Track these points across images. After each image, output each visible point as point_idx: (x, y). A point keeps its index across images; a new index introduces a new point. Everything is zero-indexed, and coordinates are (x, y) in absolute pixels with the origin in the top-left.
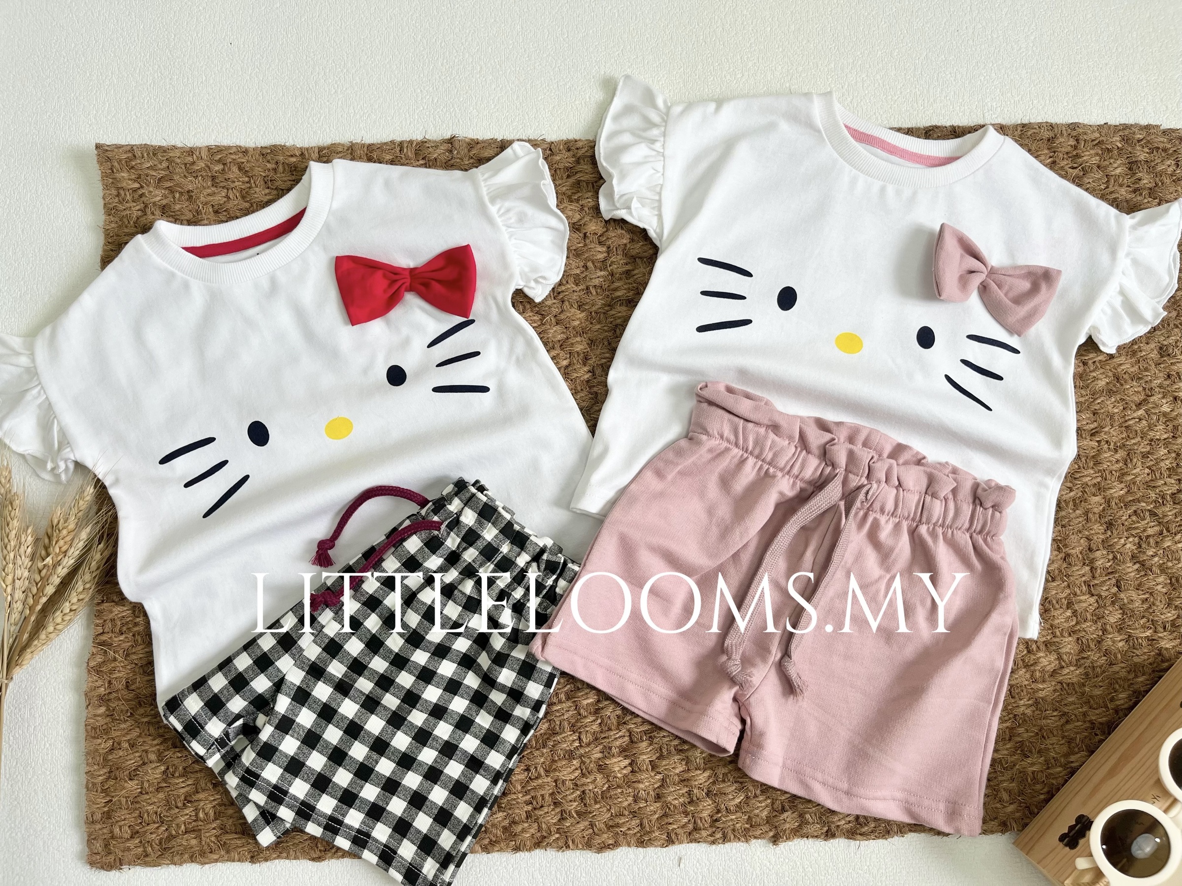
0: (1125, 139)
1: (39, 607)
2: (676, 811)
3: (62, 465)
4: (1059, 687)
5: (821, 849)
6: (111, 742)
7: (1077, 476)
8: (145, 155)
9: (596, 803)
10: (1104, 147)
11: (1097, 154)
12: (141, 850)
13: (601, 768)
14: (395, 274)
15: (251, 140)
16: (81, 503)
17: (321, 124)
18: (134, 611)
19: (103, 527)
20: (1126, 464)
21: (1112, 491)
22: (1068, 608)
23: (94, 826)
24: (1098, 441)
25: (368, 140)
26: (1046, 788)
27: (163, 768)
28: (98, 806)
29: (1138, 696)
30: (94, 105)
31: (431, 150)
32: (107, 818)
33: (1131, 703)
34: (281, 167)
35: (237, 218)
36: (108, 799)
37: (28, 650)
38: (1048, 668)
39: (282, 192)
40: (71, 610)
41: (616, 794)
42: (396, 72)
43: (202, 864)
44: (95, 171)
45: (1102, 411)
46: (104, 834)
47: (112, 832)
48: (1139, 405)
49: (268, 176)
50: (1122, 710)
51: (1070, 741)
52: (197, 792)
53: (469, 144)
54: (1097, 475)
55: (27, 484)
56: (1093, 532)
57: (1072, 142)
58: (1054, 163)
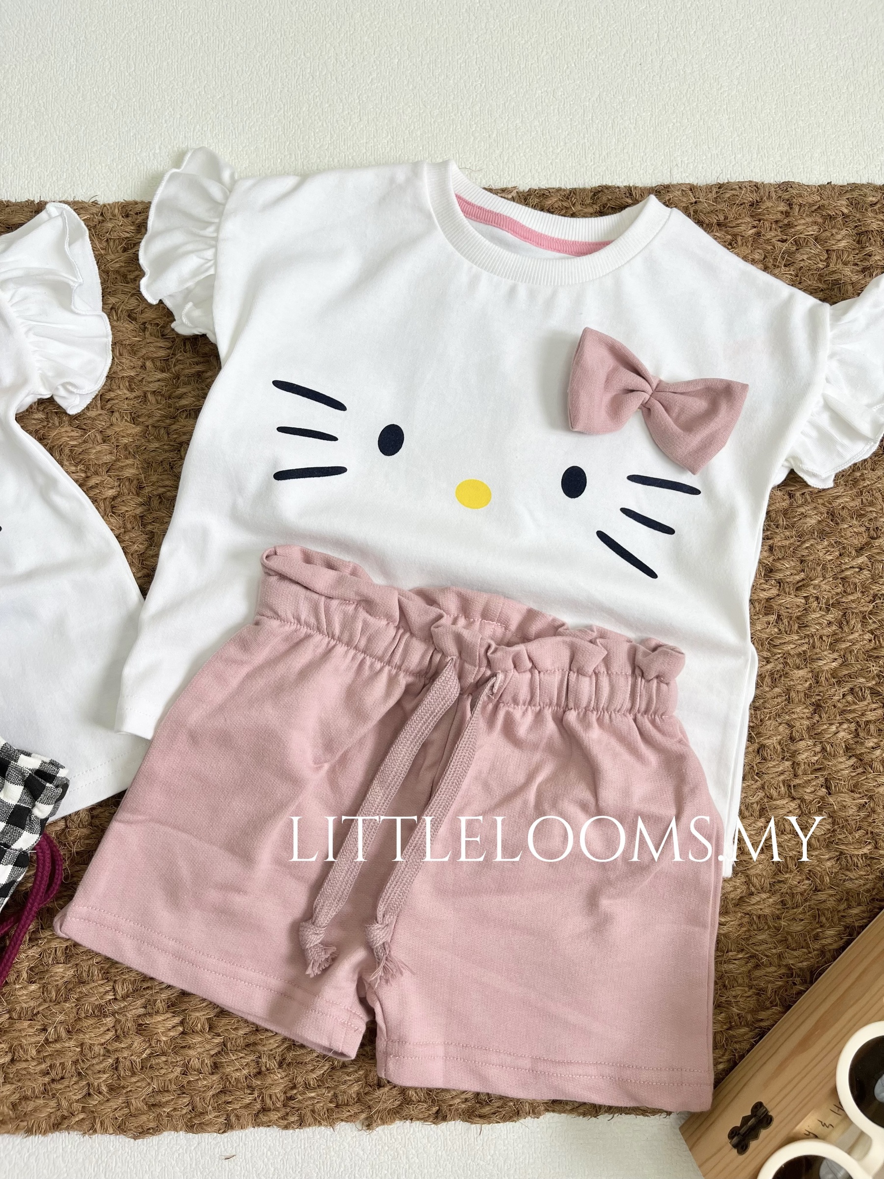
0: (854, 203)
5: (432, 1133)
7: (778, 642)
9: (134, 1074)
10: (824, 213)
11: (815, 223)
13: (141, 1029)
20: (841, 627)
21: (821, 663)
22: (760, 816)
24: (805, 597)
26: (727, 1054)
29: (851, 933)
33: (841, 943)
38: (732, 896)
41: (158, 1064)
45: (811, 558)
48: (860, 550)
50: (830, 951)
51: (760, 992)
56: (794, 716)
57: (783, 207)
58: (758, 234)
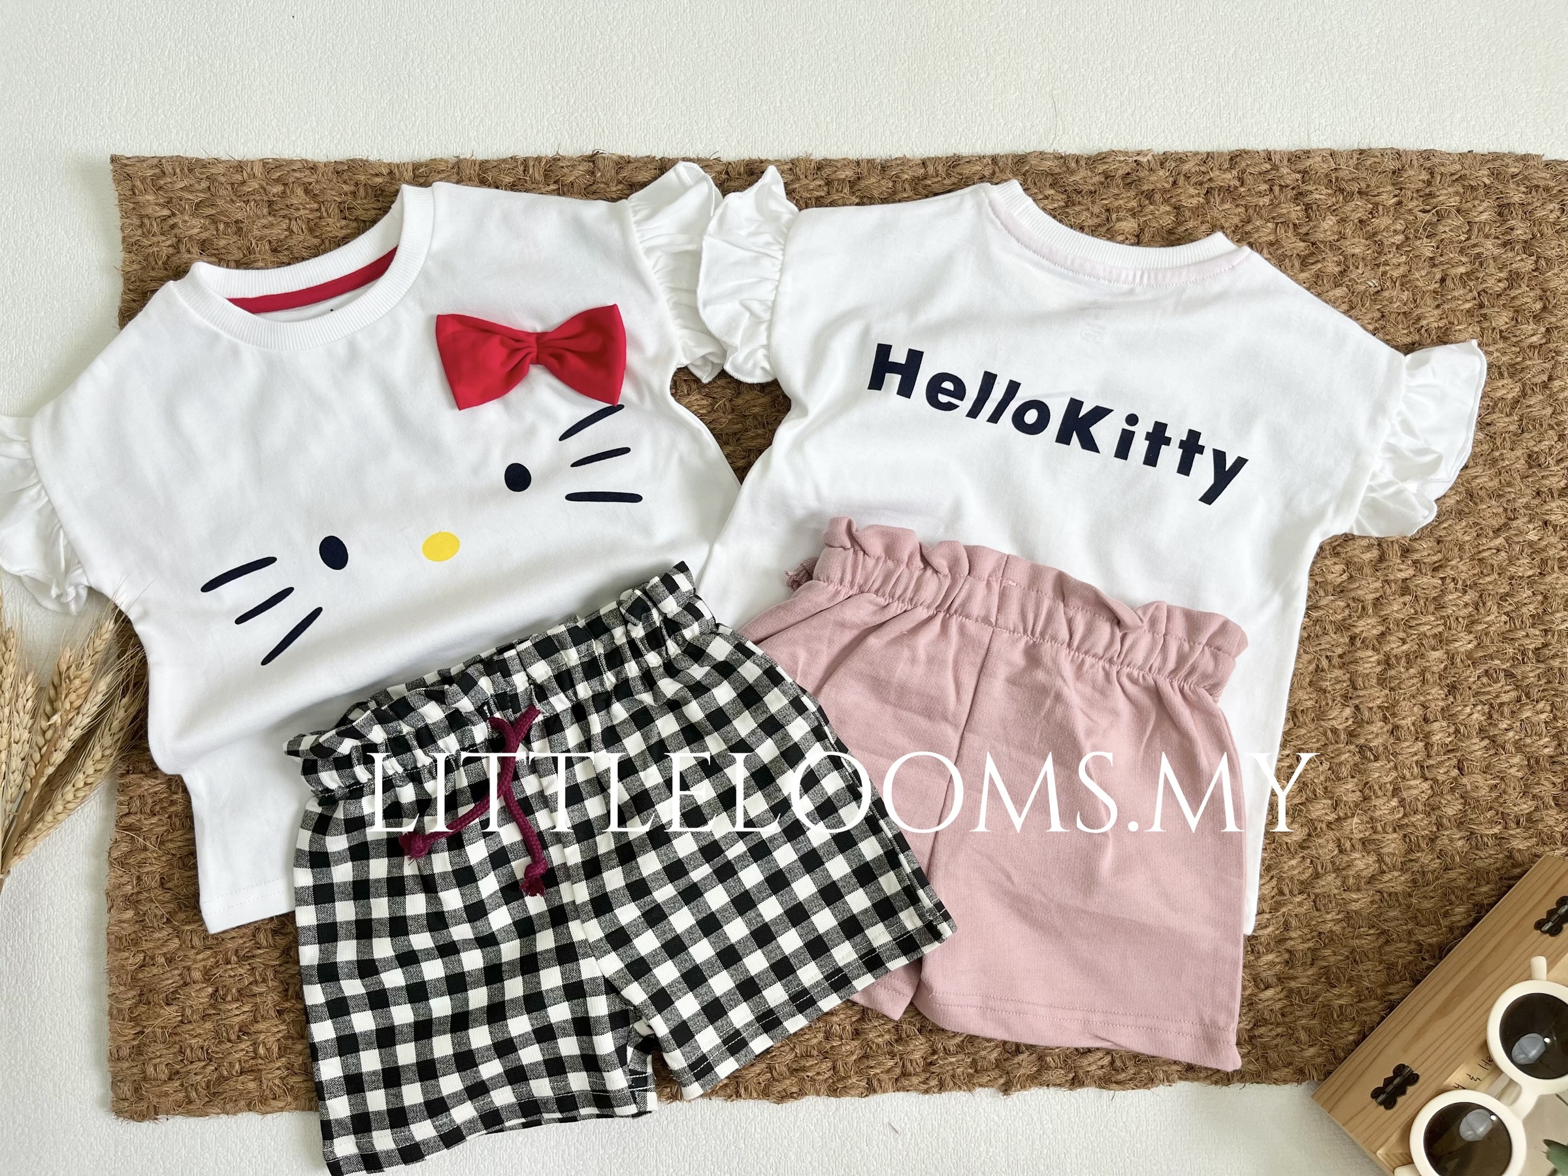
0: (1493, 173)
1: (43, 780)
2: (880, 1051)
3: (71, 592)
4: (1377, 897)
5: (1065, 1099)
6: (141, 956)
7: (1413, 623)
8: (178, 171)
10: (1466, 183)
11: (1457, 193)
12: (181, 1095)
14: (517, 341)
15: (321, 151)
16: (98, 642)
17: (416, 132)
18: (170, 785)
19: (128, 675)
20: (1477, 609)
21: (1457, 644)
22: (1393, 796)
23: (120, 1064)
24: (1442, 579)
25: (480, 156)
26: (1357, 1025)
27: (210, 990)
28: (125, 1038)
29: (1480, 911)
30: (108, 99)
31: (565, 170)
32: (137, 1054)
33: (1470, 920)
34: (362, 190)
35: (304, 259)
36: (138, 1029)
37: (30, 836)
38: (1364, 873)
39: (363, 226)
40: (86, 784)
42: (519, 61)
43: (263, 1114)
44: (111, 193)
45: (1449, 538)
46: (133, 1074)
47: (144, 1072)
48: (1497, 532)
49: (345, 202)
50: (1458, 928)
51: (1390, 967)
52: (257, 1022)
53: (617, 163)
54: (1439, 622)
55: (24, 614)
56: (1430, 697)
57: (1425, 176)
58: (1400, 203)
